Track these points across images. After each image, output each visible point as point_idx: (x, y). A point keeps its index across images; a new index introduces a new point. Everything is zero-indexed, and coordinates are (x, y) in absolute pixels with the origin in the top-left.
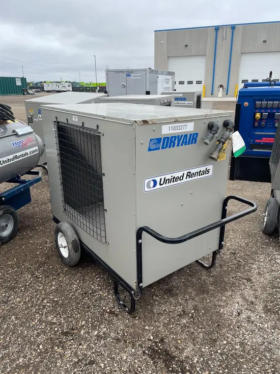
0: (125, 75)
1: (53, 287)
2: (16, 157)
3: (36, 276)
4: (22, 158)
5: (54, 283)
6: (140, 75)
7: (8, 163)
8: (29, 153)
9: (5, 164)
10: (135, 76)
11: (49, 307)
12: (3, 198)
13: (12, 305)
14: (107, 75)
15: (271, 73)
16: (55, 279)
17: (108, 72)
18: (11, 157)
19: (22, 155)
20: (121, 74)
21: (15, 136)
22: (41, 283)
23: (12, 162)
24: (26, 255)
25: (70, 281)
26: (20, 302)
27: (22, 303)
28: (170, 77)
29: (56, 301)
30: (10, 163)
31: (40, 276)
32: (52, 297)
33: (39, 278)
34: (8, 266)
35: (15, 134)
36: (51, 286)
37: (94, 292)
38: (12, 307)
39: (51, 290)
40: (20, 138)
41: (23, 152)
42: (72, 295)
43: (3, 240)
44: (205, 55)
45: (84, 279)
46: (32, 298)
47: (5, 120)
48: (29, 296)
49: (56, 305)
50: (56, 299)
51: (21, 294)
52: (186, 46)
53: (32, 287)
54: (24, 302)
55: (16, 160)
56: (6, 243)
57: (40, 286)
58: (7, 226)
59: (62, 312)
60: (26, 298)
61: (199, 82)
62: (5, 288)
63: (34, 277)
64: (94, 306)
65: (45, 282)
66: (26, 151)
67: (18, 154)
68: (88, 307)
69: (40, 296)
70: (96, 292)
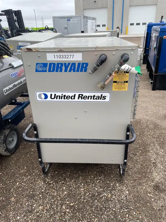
0: (66, 20)
1: (65, 192)
2: (15, 86)
3: (48, 182)
4: (19, 86)
5: (65, 188)
6: (77, 20)
7: (10, 91)
8: (23, 82)
9: (8, 92)
10: (73, 21)
11: (69, 212)
12: (10, 120)
13: (38, 214)
14: (54, 20)
15: (162, 17)
16: (63, 184)
17: (54, 18)
18: (11, 86)
19: (19, 84)
20: (63, 19)
21: (12, 68)
22: (54, 189)
23: (12, 90)
24: (32, 163)
25: (76, 185)
26: (43, 210)
27: (45, 211)
28: (94, 21)
29: (73, 206)
30: (11, 91)
31: (51, 182)
32: (68, 202)
33: (50, 184)
34: (21, 175)
35: (12, 67)
36: (63, 191)
37: (99, 194)
38: (38, 216)
39: (65, 195)
40: (16, 69)
41: (19, 81)
42: (83, 199)
43: (12, 151)
44: (107, 8)
45: (86, 182)
46: (52, 205)
47: (2, 55)
48: (48, 203)
49: (73, 210)
50: (72, 204)
51: (41, 202)
52: (95, 2)
53: (47, 193)
54: (47, 210)
55: (15, 88)
56: (14, 153)
57: (54, 192)
58: (13, 140)
59: (82, 217)
60: (46, 205)
61: (104, 26)
62: (26, 196)
63: (46, 183)
64: (105, 208)
65: (57, 188)
66: (20, 80)
67: (16, 83)
68: (101, 210)
69: (57, 203)
70: (101, 194)
